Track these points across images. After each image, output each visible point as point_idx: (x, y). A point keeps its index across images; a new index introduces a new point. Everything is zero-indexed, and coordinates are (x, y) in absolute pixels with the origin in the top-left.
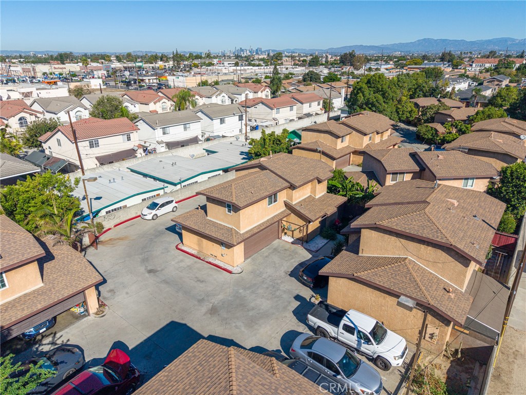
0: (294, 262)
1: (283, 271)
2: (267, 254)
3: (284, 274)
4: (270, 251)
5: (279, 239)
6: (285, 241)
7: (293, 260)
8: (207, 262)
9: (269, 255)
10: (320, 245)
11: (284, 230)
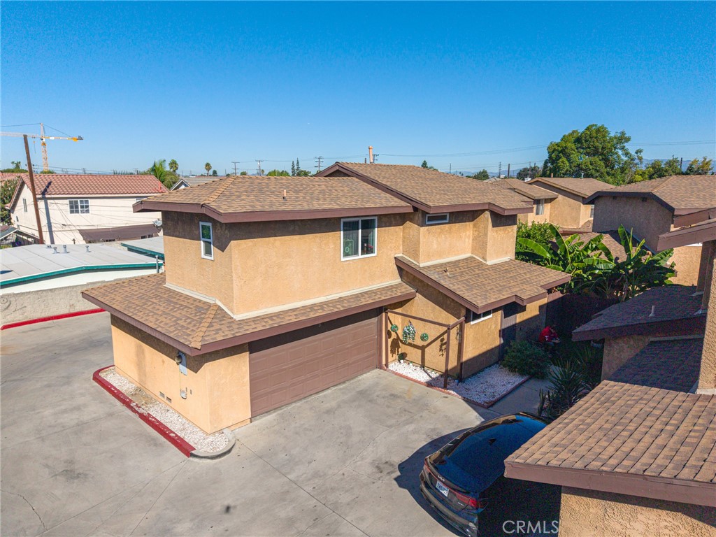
0: (415, 432)
1: (369, 460)
2: (334, 404)
3: (371, 470)
4: (346, 397)
5: (381, 367)
6: (397, 374)
7: (411, 427)
8: (142, 416)
9: (339, 406)
10: (502, 390)
11: (395, 345)
